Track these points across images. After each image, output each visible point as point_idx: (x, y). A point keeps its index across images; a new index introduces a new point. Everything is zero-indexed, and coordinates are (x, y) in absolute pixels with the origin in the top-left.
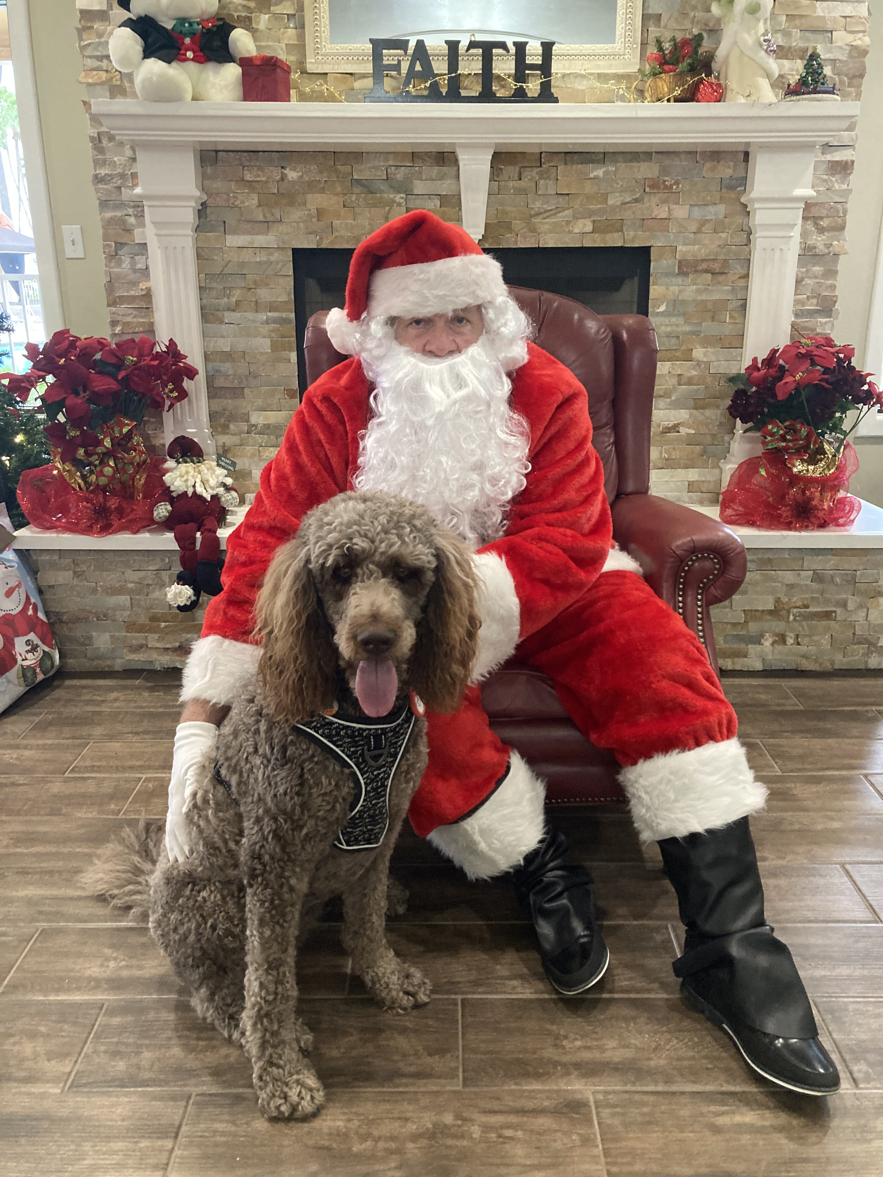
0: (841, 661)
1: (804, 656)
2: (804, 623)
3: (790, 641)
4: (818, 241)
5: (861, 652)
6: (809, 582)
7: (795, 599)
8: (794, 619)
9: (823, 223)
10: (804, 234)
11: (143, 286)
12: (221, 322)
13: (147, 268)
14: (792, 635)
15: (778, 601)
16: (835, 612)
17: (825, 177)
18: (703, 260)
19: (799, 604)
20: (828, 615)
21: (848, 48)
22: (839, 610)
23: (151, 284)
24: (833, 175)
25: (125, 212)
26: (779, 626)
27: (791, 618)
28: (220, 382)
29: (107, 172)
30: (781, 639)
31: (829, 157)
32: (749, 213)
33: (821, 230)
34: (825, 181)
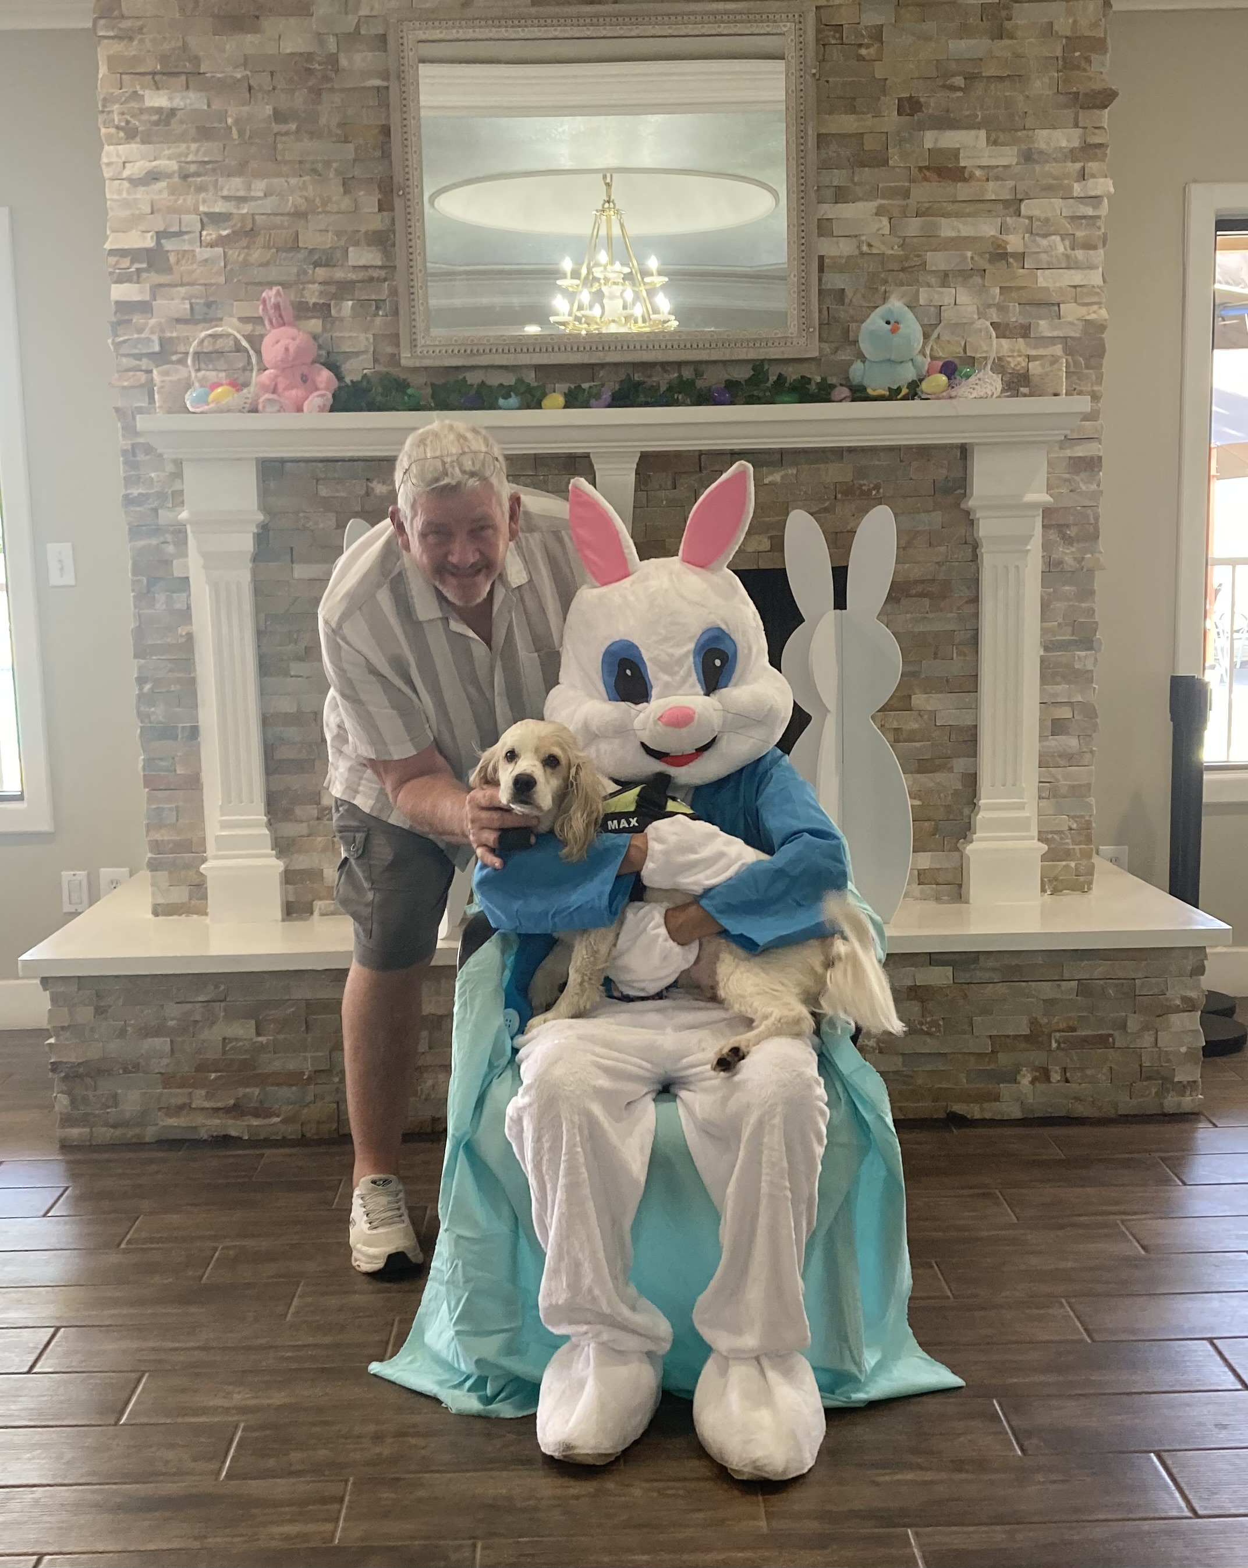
0: (1127, 1104)
1: (1077, 1099)
2: (1073, 1052)
3: (1056, 1077)
4: (1067, 554)
5: (1154, 1091)
6: (1073, 996)
7: (1056, 1019)
8: (1058, 1048)
9: (1071, 532)
10: (1046, 546)
11: (182, 631)
12: (286, 674)
13: (189, 607)
14: (1057, 1068)
15: (1034, 1023)
16: (1111, 1035)
17: (1067, 476)
18: (916, 582)
19: (1062, 1025)
20: (1103, 1041)
21: (1080, 324)
22: (1116, 1034)
23: (195, 628)
24: (1077, 473)
25: (162, 539)
26: (1038, 1057)
27: (1054, 1045)
28: (284, 753)
29: (140, 491)
30: (1043, 1075)
31: (1069, 453)
32: (972, 520)
33: (1068, 541)
34: (1066, 480)
